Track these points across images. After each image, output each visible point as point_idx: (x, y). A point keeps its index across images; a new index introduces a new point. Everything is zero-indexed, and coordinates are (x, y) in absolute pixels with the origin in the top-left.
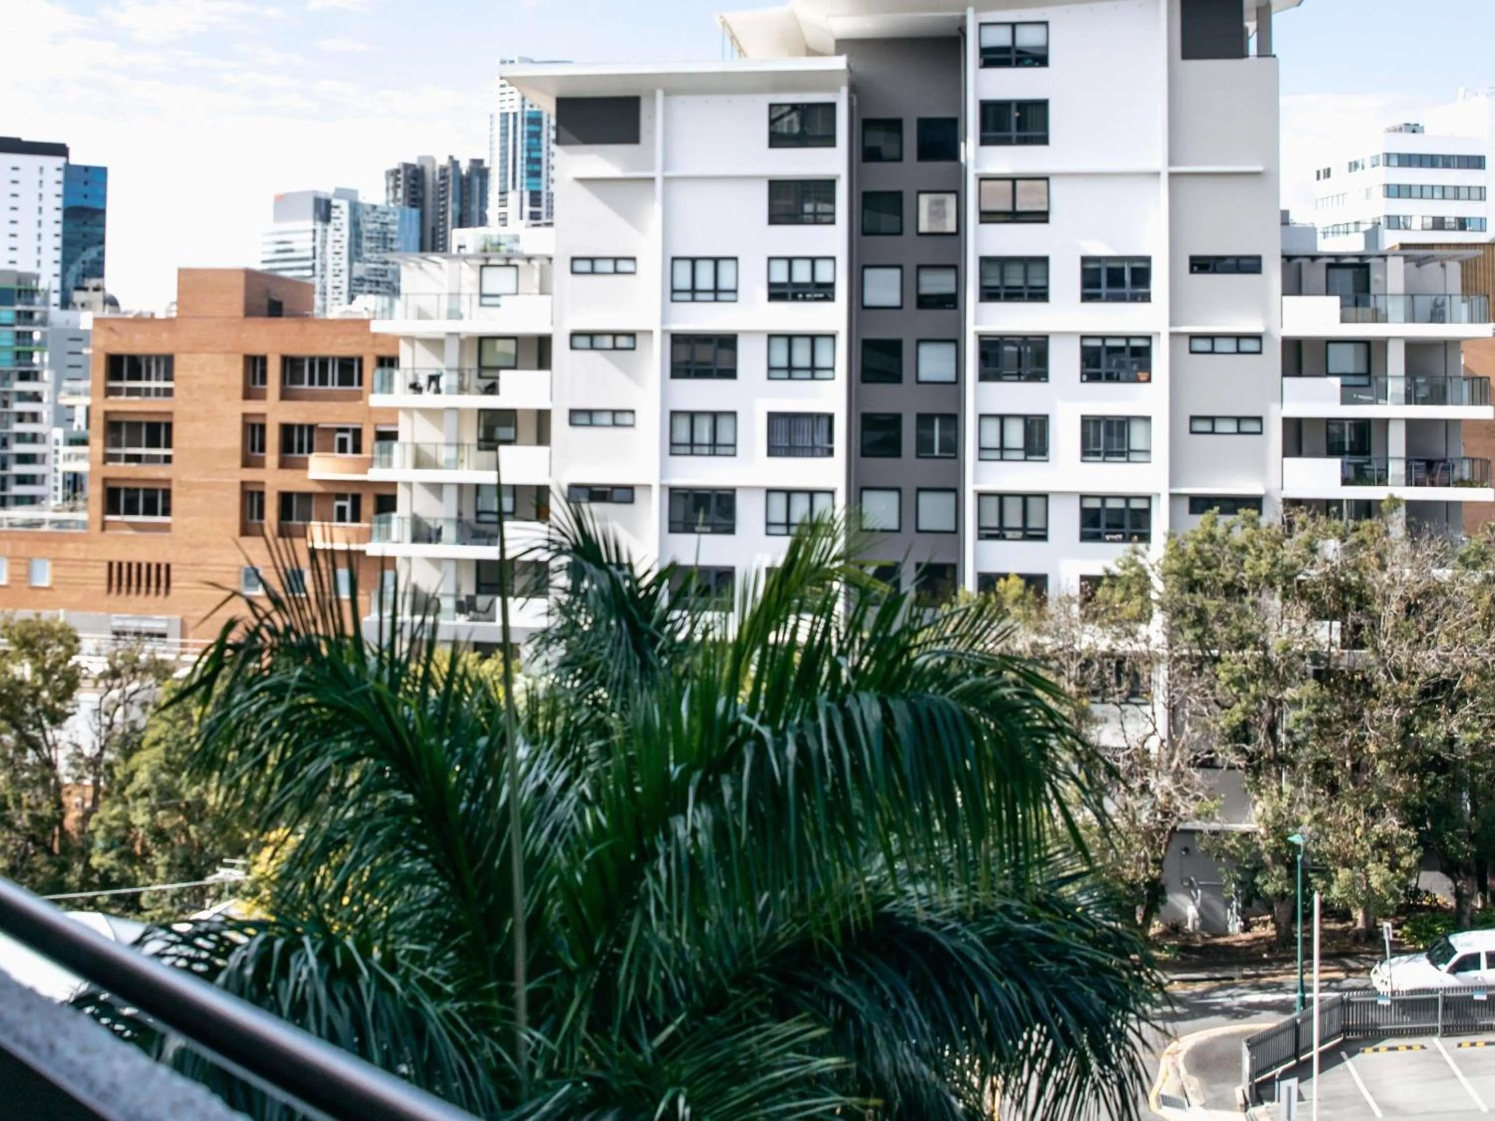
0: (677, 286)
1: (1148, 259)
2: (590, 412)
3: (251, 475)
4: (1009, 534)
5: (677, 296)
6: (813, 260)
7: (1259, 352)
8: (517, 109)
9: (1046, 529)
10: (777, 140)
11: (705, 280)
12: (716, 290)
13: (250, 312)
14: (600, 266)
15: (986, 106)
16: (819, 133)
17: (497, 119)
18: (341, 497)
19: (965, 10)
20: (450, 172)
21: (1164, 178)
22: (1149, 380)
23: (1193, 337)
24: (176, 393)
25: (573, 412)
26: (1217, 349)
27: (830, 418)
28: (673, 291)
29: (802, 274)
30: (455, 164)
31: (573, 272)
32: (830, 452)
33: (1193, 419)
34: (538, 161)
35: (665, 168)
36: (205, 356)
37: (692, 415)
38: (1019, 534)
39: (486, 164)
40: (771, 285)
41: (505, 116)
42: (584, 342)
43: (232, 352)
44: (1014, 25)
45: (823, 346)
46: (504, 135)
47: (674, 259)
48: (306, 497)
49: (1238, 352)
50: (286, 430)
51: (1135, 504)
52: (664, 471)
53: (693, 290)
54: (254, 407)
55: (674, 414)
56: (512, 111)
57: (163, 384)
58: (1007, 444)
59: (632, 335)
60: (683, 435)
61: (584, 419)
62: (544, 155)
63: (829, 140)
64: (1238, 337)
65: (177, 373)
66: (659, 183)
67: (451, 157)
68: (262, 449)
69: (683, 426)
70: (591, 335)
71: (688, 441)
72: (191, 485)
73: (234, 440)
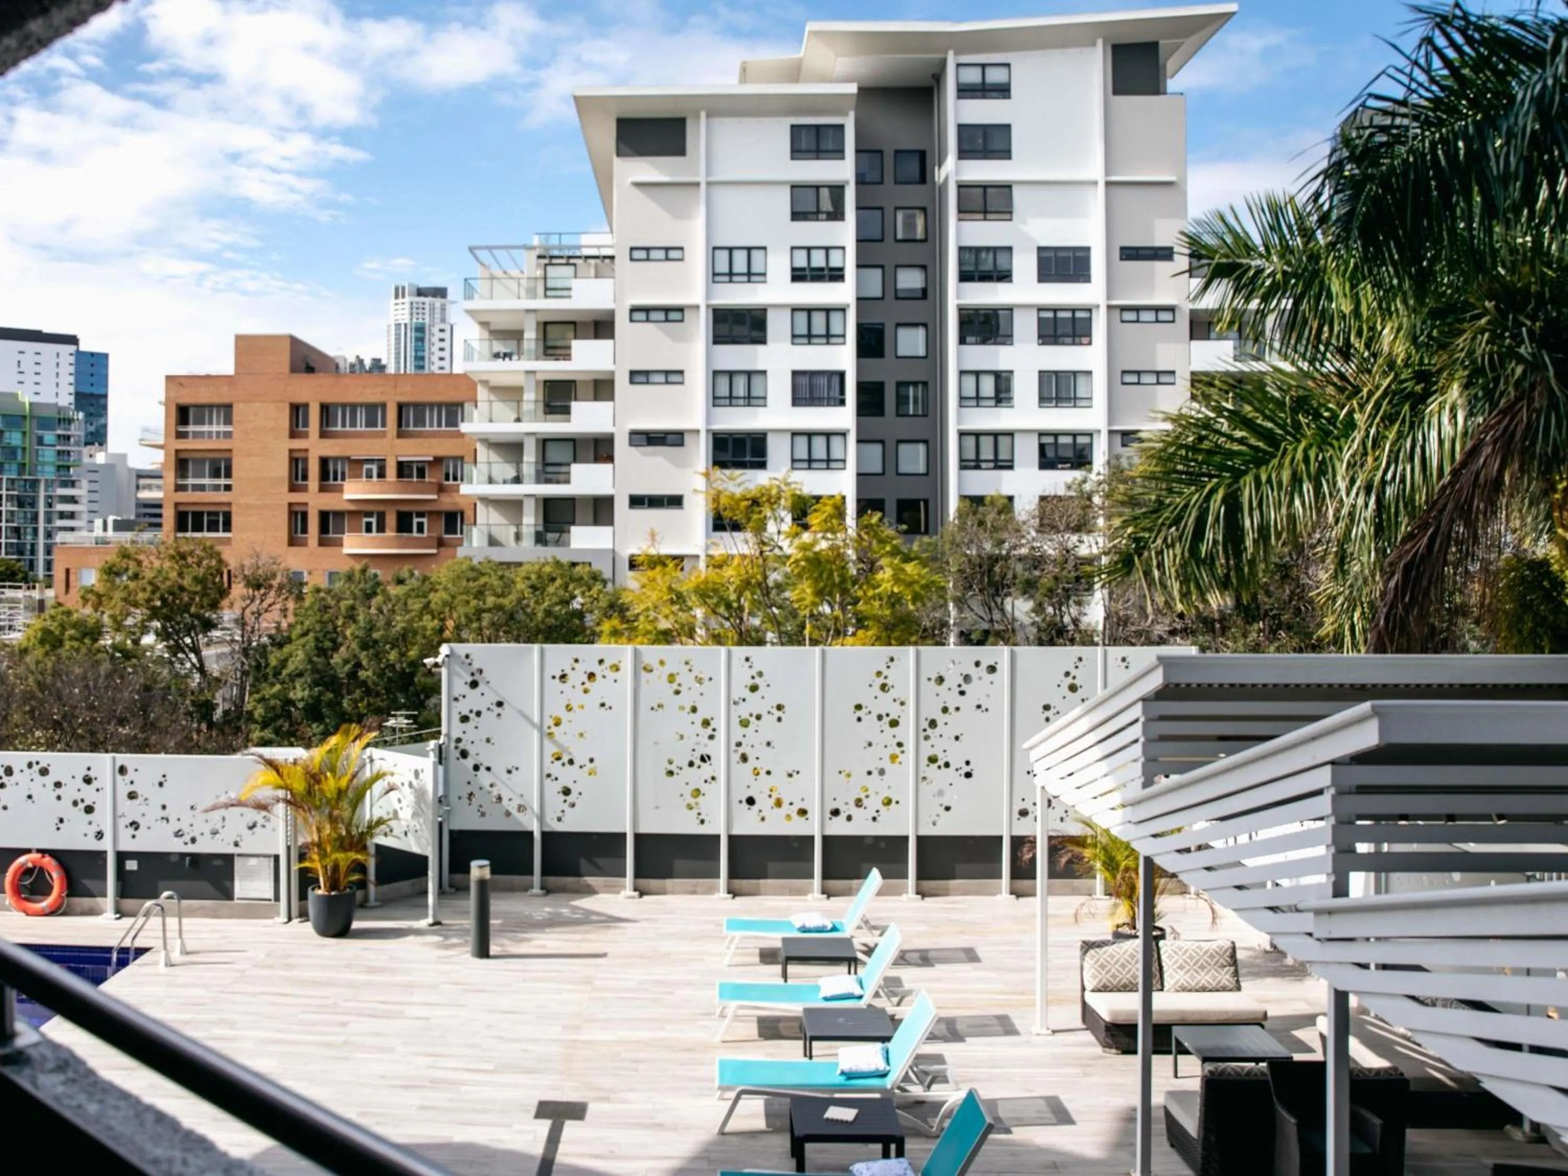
0: (717, 270)
1: (1087, 249)
2: (647, 373)
3: (297, 497)
4: (984, 465)
5: (717, 278)
6: (827, 249)
7: (1173, 321)
8: (407, 321)
9: (1012, 461)
10: (797, 152)
11: (740, 265)
12: (749, 274)
13: (293, 370)
14: (654, 254)
15: (962, 128)
16: (830, 148)
17: (393, 328)
18: (369, 514)
19: (946, 53)
20: (357, 367)
21: (1101, 187)
22: (1090, 343)
23: (1124, 309)
24: (235, 435)
25: (633, 373)
26: (1141, 319)
27: (842, 375)
28: (715, 274)
29: (818, 260)
30: (361, 362)
31: (632, 259)
32: (842, 402)
33: (1124, 372)
34: (423, 358)
35: (708, 173)
36: (257, 405)
37: (731, 374)
38: (991, 465)
39: (384, 362)
40: (794, 270)
41: (398, 326)
42: (641, 316)
43: (281, 401)
44: (983, 66)
45: (836, 318)
46: (398, 339)
47: (715, 248)
48: (339, 515)
49: (1157, 321)
50: (324, 462)
51: (1081, 440)
52: (709, 419)
53: (731, 274)
54: (298, 444)
55: (716, 373)
56: (403, 322)
57: (222, 428)
58: (982, 394)
59: (680, 309)
60: (723, 390)
61: (642, 379)
62: (426, 355)
63: (839, 153)
64: (1157, 309)
65: (235, 418)
66: (703, 186)
67: (358, 357)
68: (305, 477)
69: (723, 382)
70: (647, 310)
71: (727, 394)
72: (248, 506)
73: (282, 470)
